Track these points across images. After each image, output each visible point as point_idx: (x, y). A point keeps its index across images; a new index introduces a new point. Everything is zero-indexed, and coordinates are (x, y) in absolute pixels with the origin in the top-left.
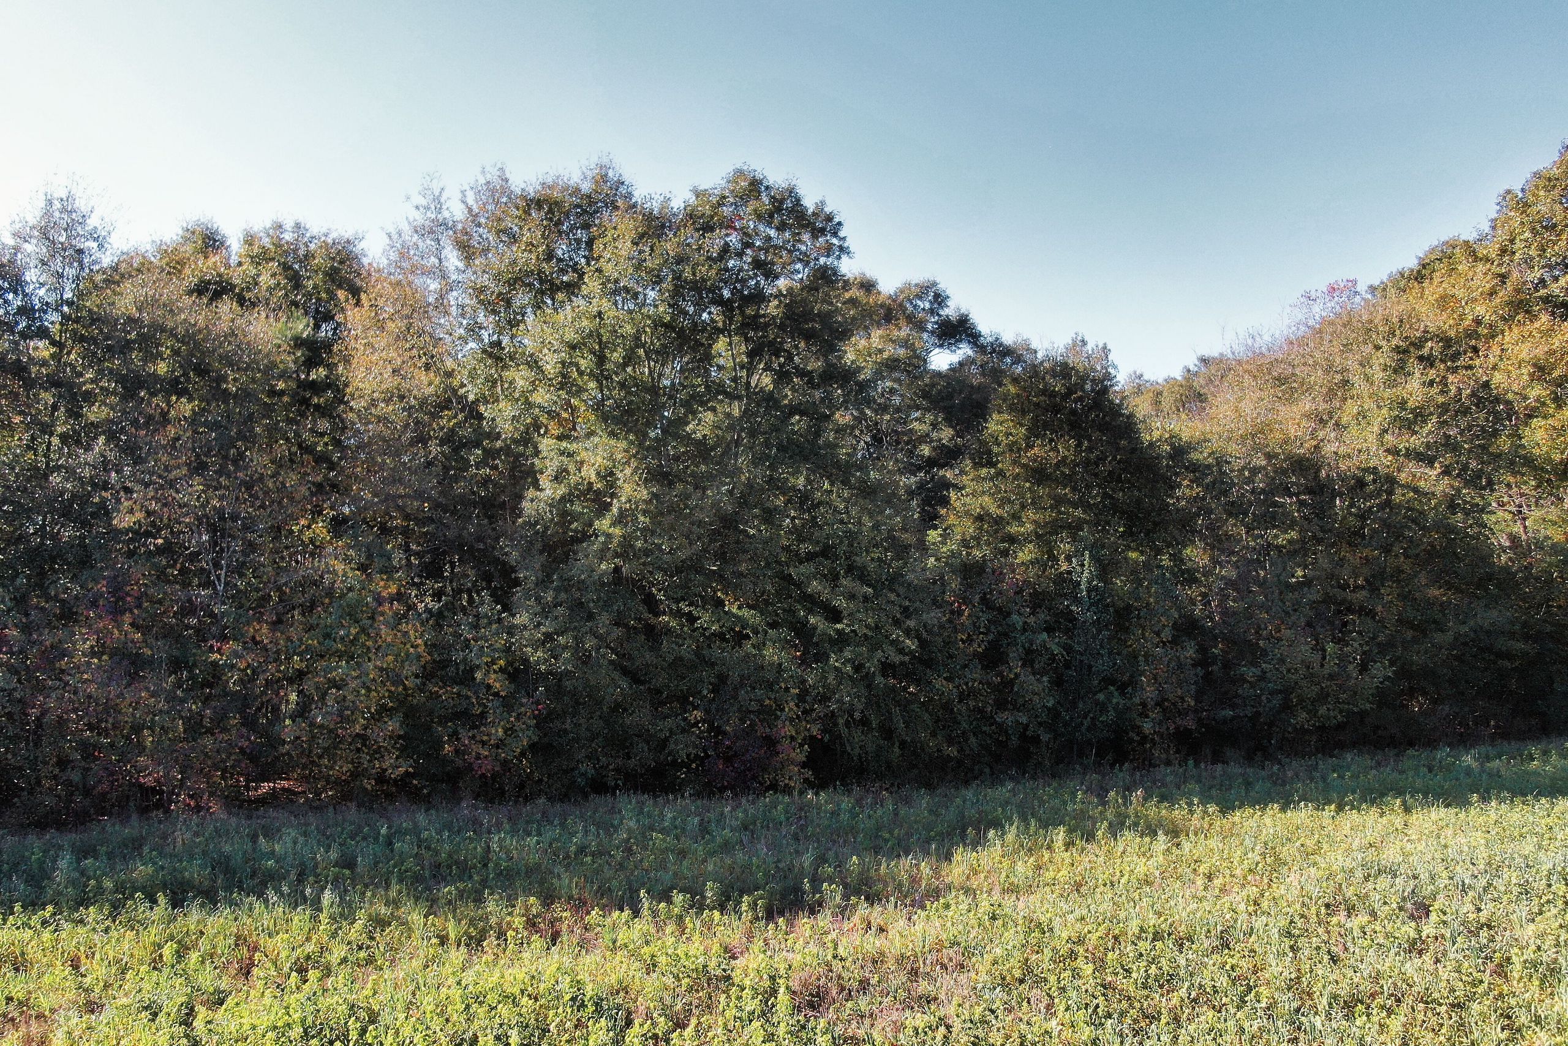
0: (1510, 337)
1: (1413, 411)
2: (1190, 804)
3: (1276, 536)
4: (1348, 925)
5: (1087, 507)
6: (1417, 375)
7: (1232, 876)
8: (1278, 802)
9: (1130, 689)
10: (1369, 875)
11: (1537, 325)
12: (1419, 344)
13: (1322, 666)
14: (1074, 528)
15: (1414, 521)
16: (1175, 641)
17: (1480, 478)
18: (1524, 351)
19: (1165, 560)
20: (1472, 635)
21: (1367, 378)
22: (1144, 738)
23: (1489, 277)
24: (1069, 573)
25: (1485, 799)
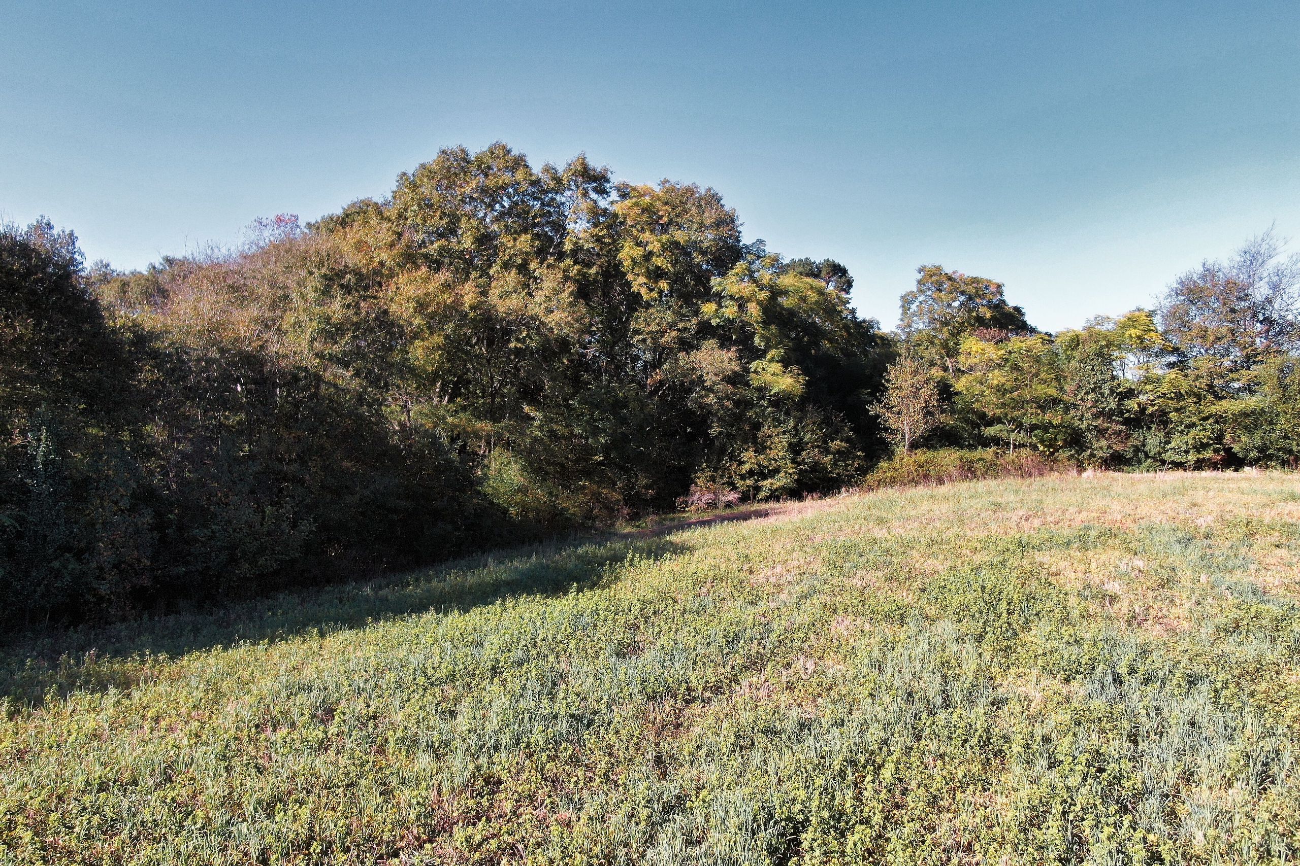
0: (402, 279)
1: (335, 326)
2: (142, 656)
3: (227, 418)
4: (273, 738)
5: (46, 384)
6: (339, 299)
7: (178, 715)
8: (221, 643)
9: (87, 555)
10: (291, 694)
11: (420, 273)
12: (340, 275)
13: (262, 525)
14: (30, 404)
15: (334, 410)
16: (132, 509)
17: (379, 380)
18: (411, 291)
19: (126, 436)
20: (372, 496)
21: (303, 296)
22: (101, 599)
23: (390, 233)
24: (24, 447)
25: (376, 620)
